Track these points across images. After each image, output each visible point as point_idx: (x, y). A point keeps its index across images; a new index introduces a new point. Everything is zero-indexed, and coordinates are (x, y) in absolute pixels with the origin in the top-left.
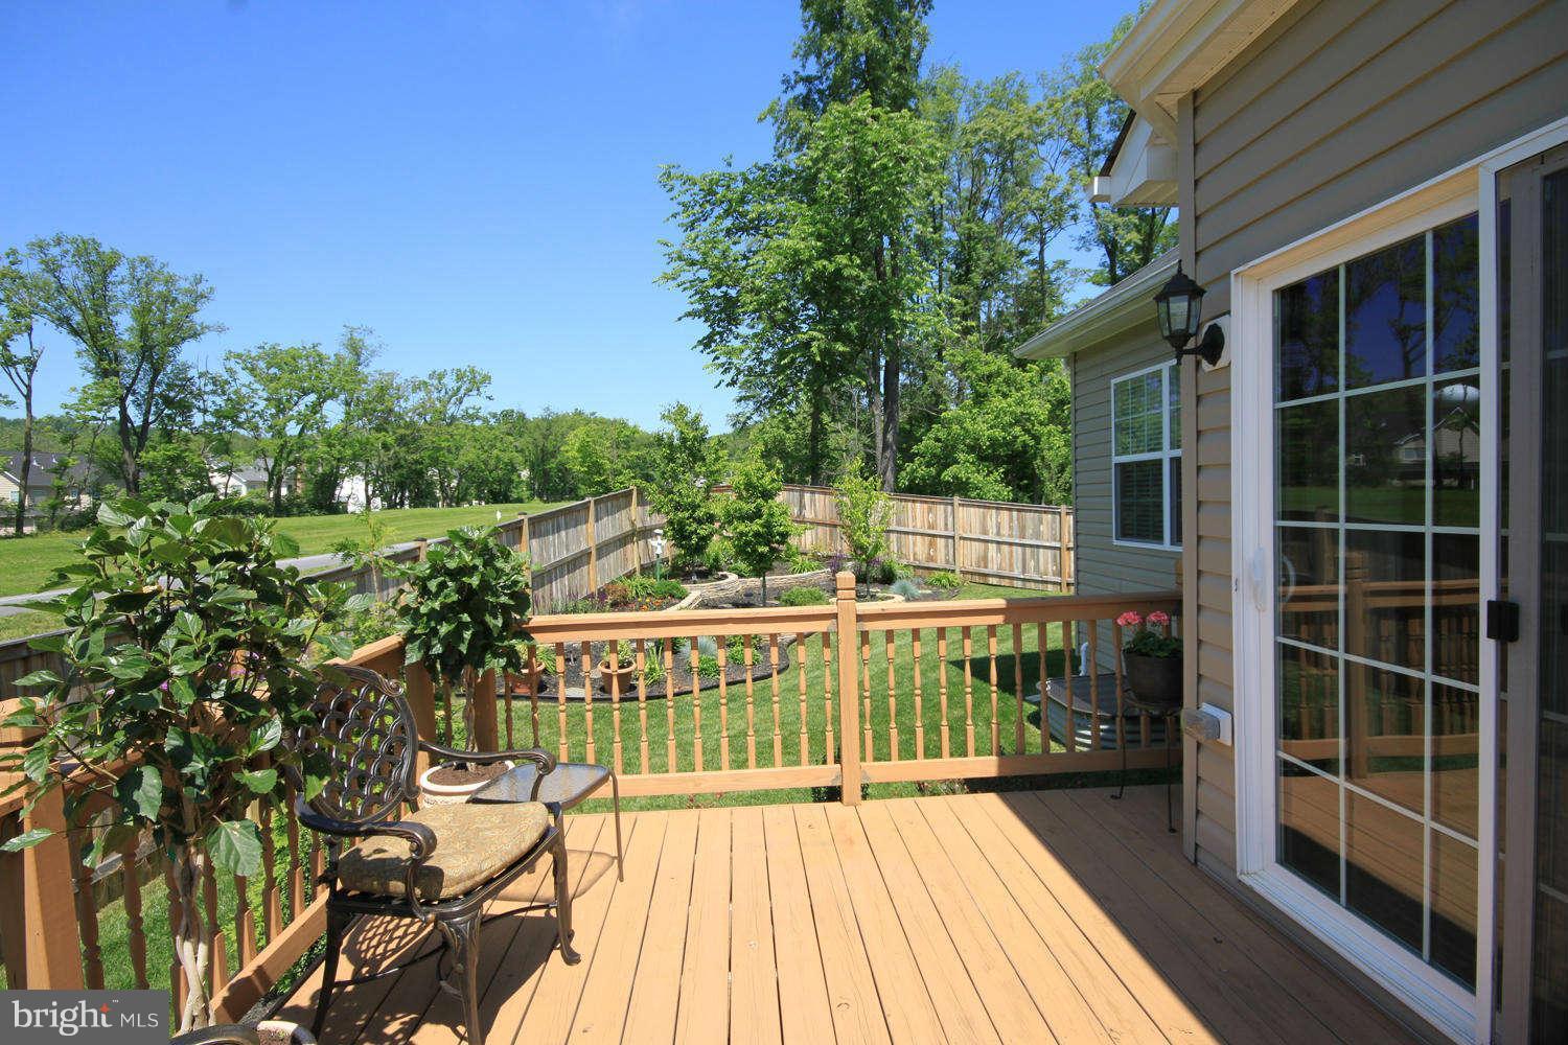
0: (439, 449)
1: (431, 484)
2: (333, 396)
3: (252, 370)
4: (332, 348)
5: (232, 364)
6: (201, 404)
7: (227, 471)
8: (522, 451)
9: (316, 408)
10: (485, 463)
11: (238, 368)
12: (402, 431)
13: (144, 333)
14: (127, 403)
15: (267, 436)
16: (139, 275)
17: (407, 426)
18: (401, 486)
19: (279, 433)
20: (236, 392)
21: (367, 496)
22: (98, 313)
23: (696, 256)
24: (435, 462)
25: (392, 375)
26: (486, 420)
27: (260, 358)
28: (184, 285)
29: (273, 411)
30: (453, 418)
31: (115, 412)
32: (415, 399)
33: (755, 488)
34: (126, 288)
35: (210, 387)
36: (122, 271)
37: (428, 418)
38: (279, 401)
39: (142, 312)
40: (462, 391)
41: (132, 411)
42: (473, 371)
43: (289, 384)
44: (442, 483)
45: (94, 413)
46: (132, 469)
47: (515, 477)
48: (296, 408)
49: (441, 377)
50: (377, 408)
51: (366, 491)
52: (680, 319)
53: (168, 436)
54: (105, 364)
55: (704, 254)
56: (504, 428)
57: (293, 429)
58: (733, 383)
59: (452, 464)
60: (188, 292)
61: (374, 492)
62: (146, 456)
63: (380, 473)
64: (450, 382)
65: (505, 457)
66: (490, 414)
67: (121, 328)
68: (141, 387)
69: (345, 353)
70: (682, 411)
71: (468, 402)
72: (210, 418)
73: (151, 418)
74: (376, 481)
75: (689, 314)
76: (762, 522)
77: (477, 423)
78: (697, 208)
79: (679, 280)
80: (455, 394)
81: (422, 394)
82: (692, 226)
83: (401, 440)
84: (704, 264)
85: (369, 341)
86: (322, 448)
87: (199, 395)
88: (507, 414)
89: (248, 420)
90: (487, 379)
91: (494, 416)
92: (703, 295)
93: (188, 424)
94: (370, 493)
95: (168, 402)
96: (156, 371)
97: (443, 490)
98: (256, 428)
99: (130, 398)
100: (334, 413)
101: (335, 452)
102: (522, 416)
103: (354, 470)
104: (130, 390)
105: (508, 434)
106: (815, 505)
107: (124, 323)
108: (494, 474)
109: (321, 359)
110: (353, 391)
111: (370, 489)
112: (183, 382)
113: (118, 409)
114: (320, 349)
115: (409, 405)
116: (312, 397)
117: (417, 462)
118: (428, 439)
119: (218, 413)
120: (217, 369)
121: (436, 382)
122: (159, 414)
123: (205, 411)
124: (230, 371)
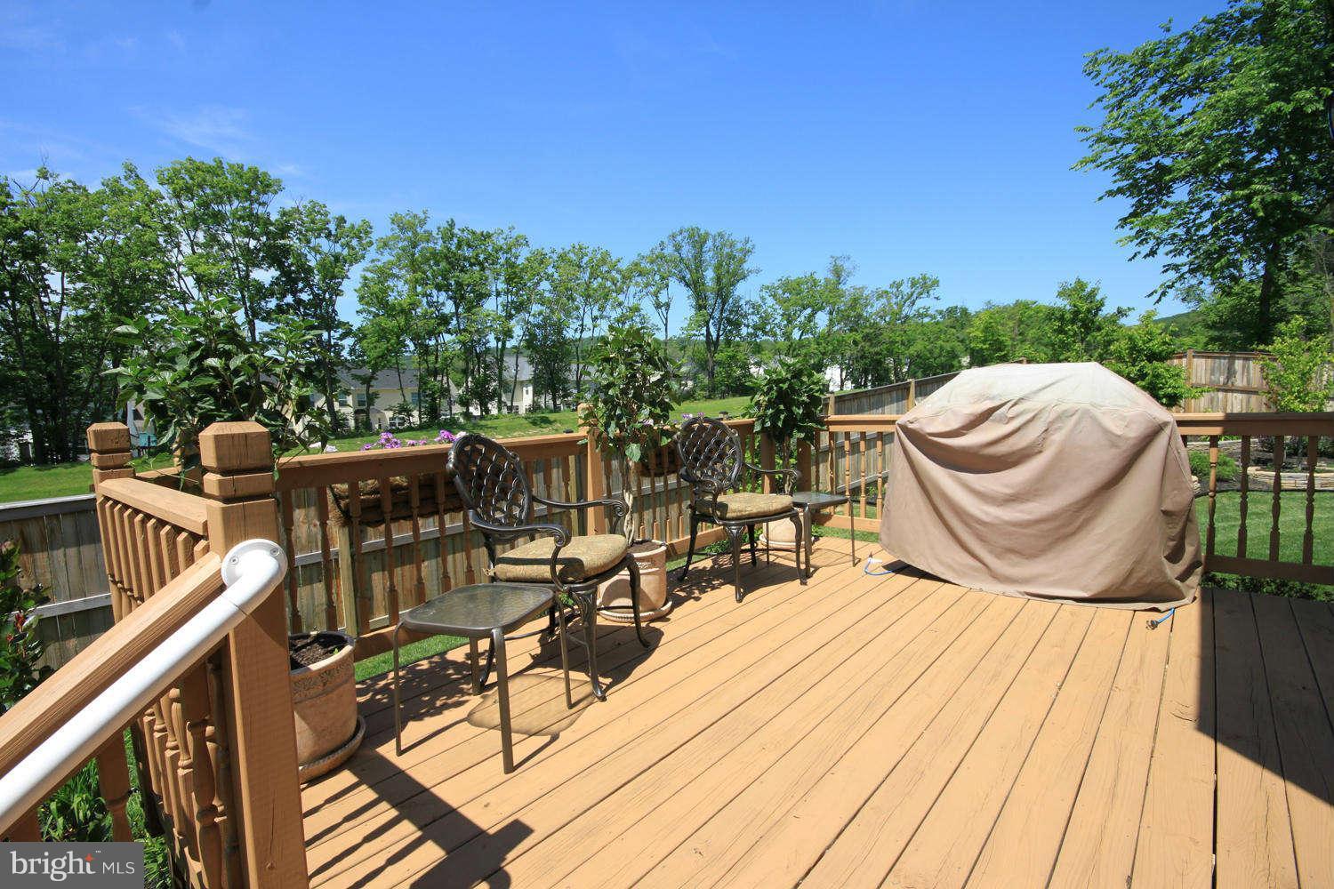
0: (893, 343)
1: (887, 371)
2: (822, 309)
3: (774, 296)
4: (823, 275)
5: (763, 294)
6: (746, 322)
7: (758, 364)
8: (962, 341)
9: (810, 318)
10: (931, 352)
11: (767, 296)
12: (867, 330)
13: (718, 280)
14: (710, 324)
15: (781, 339)
16: (717, 244)
17: (872, 326)
18: (866, 372)
19: (788, 336)
20: (765, 312)
21: (841, 379)
22: (697, 271)
23: (1119, 133)
24: (890, 353)
25: (863, 288)
26: (933, 317)
27: (779, 287)
28: (739, 246)
29: (786, 322)
30: (907, 317)
31: (704, 331)
32: (878, 305)
33: (1140, 351)
34: (711, 254)
35: (751, 310)
36: (709, 244)
37: (887, 319)
38: (789, 315)
39: (718, 267)
40: (915, 296)
41: (713, 330)
42: (924, 278)
43: (795, 304)
44: (895, 369)
45: (694, 332)
46: (711, 364)
47: (955, 363)
48: (799, 319)
49: (898, 286)
50: (852, 316)
51: (841, 376)
52: (1100, 198)
53: (728, 342)
54: (700, 302)
55: (1129, 129)
56: (948, 322)
57: (796, 335)
58: (1153, 253)
59: (903, 354)
60: (742, 250)
61: (846, 376)
62: (718, 357)
63: (851, 362)
64: (906, 289)
65: (948, 346)
66: (937, 311)
67: (708, 280)
68: (717, 315)
69: (830, 276)
70: (1080, 285)
71: (920, 304)
72: (751, 330)
73: (721, 333)
74: (848, 369)
75: (1111, 193)
76: (1144, 383)
77: (926, 320)
78: (1127, 85)
79: (1098, 162)
80: (909, 298)
81: (884, 300)
82: (1119, 106)
83: (866, 338)
84: (1128, 139)
85: (847, 265)
86: (814, 346)
87: (745, 316)
88: (951, 311)
89: (771, 330)
90: (936, 283)
91: (941, 313)
92: (1126, 171)
93: (739, 335)
94: (844, 377)
95: (729, 322)
96: (724, 303)
97: (896, 374)
98: (775, 335)
99: (712, 321)
100: (822, 320)
101: (821, 348)
102: (965, 312)
103: (833, 361)
104: (711, 316)
105: (951, 327)
106: (1248, 372)
107: (710, 275)
108: (938, 361)
109: (815, 283)
110: (835, 303)
111: (844, 374)
112: (737, 309)
113: (705, 328)
114: (815, 276)
115: (874, 310)
116: (809, 311)
117: (877, 353)
118: (886, 336)
119: (756, 328)
120: (756, 298)
121: (894, 290)
122: (724, 330)
123: (748, 326)
124: (763, 299)
